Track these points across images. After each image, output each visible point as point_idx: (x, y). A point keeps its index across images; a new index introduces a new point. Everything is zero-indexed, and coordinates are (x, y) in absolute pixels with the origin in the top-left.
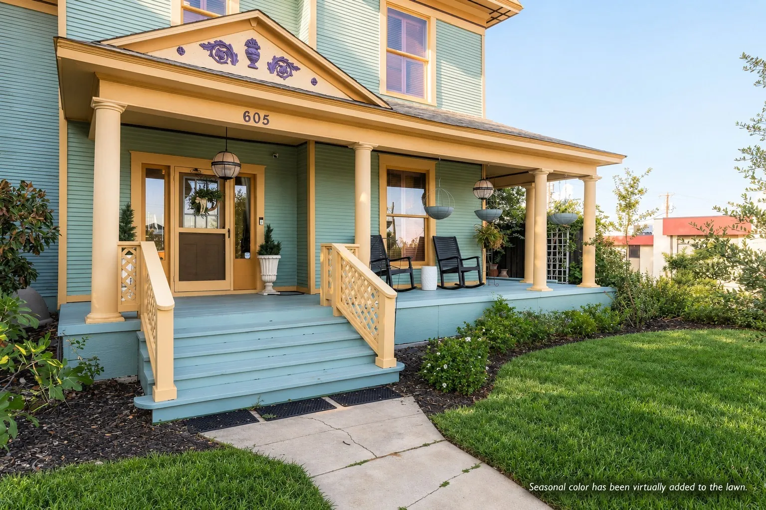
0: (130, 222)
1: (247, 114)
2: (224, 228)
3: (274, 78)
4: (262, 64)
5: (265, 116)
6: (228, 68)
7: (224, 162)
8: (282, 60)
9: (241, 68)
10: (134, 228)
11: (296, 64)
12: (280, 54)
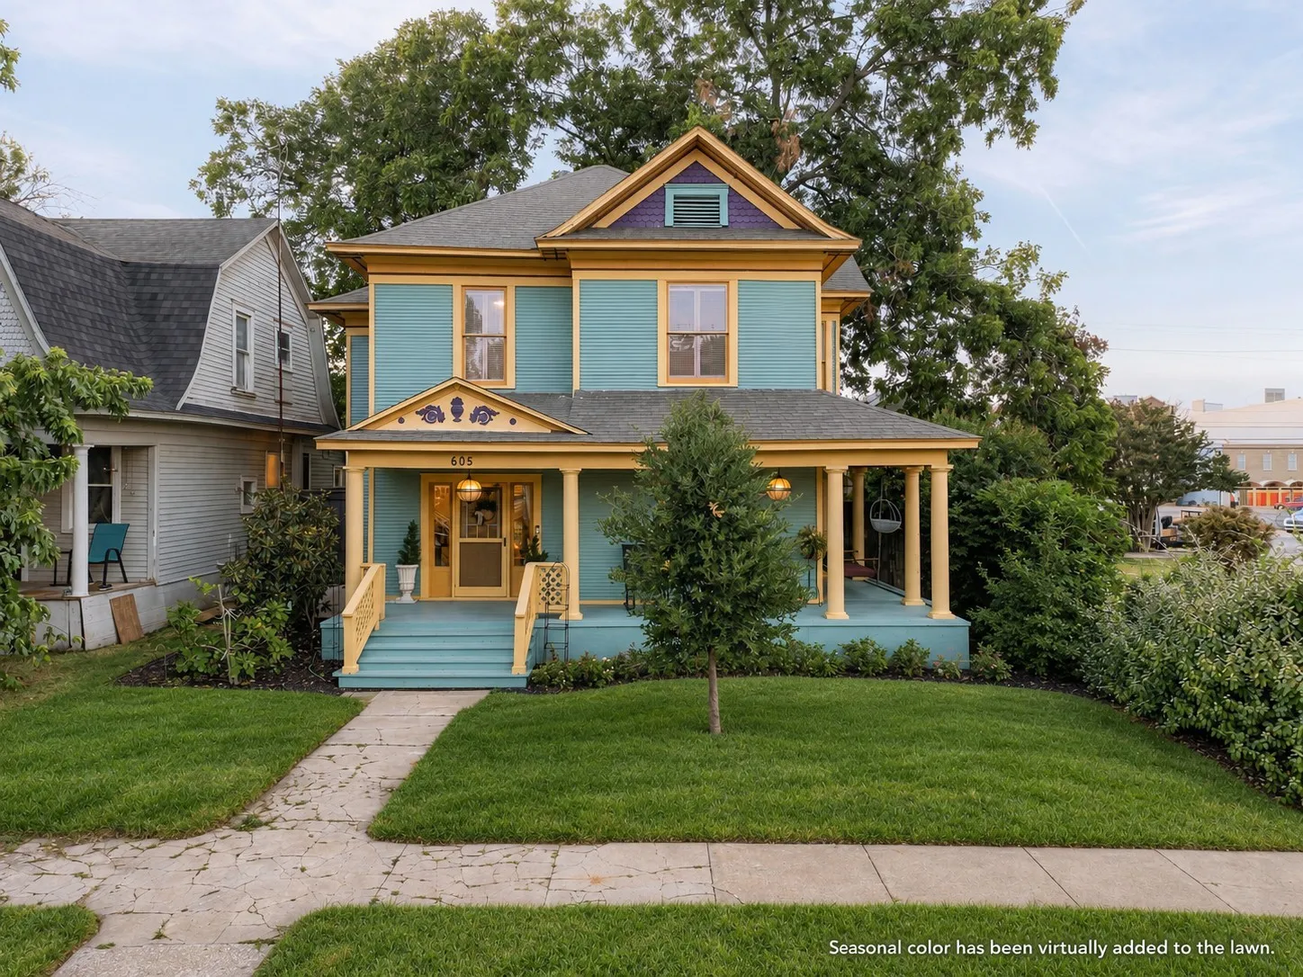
3: (477, 427)
4: (465, 417)
5: (469, 458)
6: (437, 427)
8: (484, 408)
9: (449, 425)
11: (496, 410)
12: (481, 404)
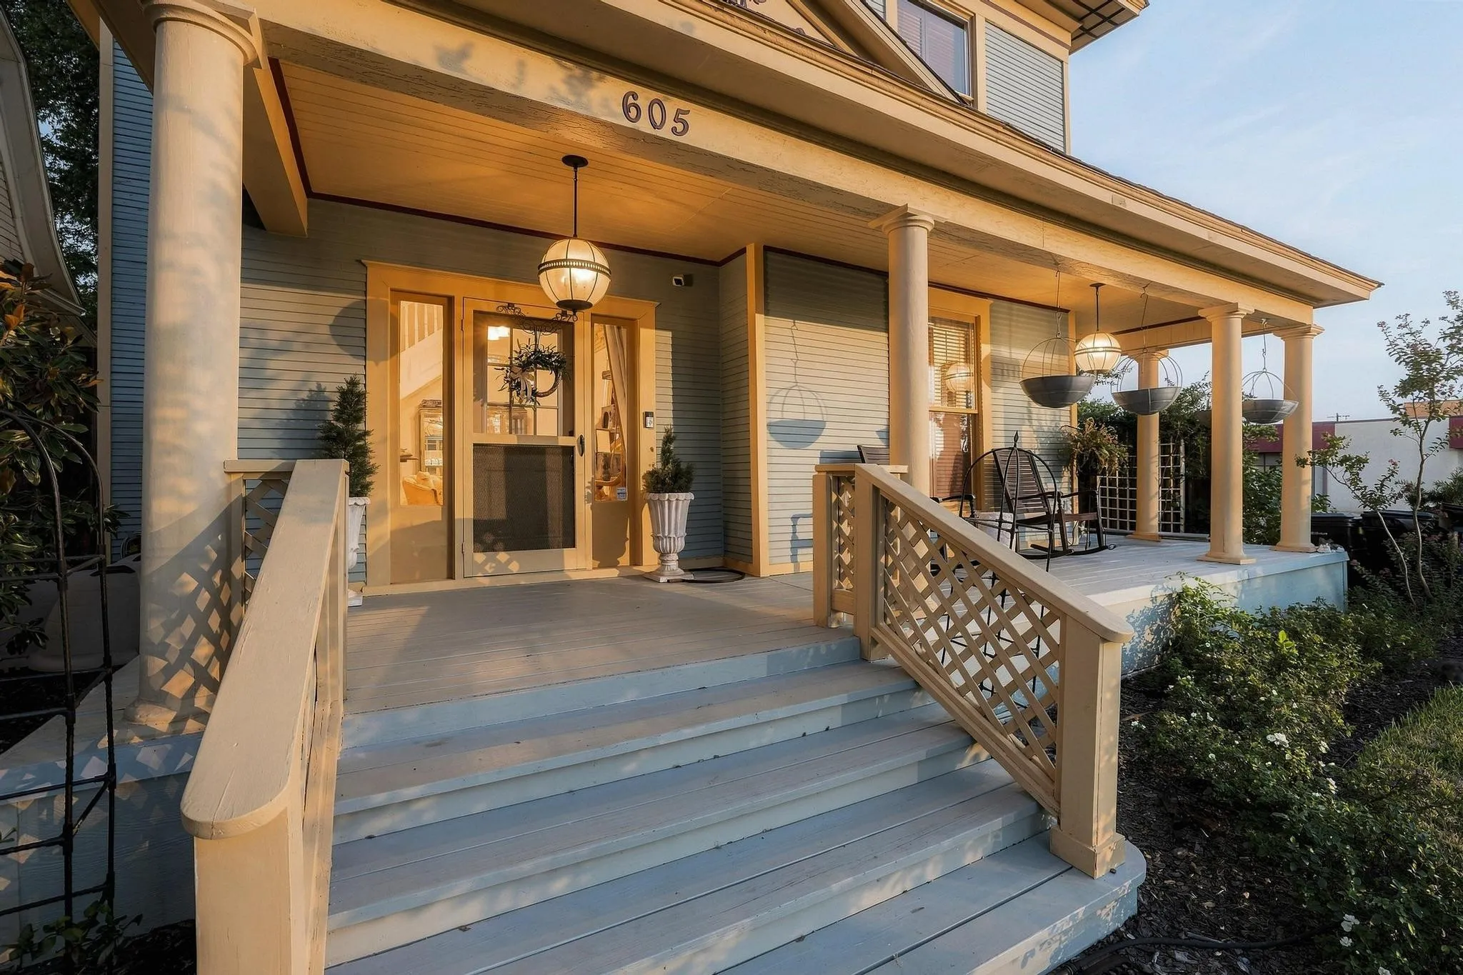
0: (358, 420)
1: (631, 100)
2: (572, 434)
5: (679, 111)
7: (570, 260)
10: (366, 433)
